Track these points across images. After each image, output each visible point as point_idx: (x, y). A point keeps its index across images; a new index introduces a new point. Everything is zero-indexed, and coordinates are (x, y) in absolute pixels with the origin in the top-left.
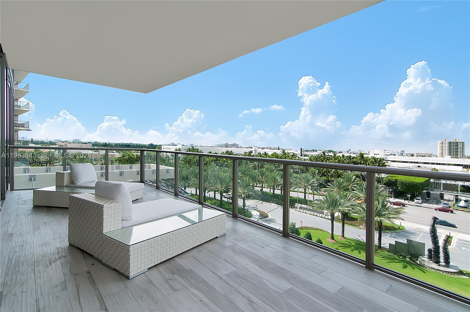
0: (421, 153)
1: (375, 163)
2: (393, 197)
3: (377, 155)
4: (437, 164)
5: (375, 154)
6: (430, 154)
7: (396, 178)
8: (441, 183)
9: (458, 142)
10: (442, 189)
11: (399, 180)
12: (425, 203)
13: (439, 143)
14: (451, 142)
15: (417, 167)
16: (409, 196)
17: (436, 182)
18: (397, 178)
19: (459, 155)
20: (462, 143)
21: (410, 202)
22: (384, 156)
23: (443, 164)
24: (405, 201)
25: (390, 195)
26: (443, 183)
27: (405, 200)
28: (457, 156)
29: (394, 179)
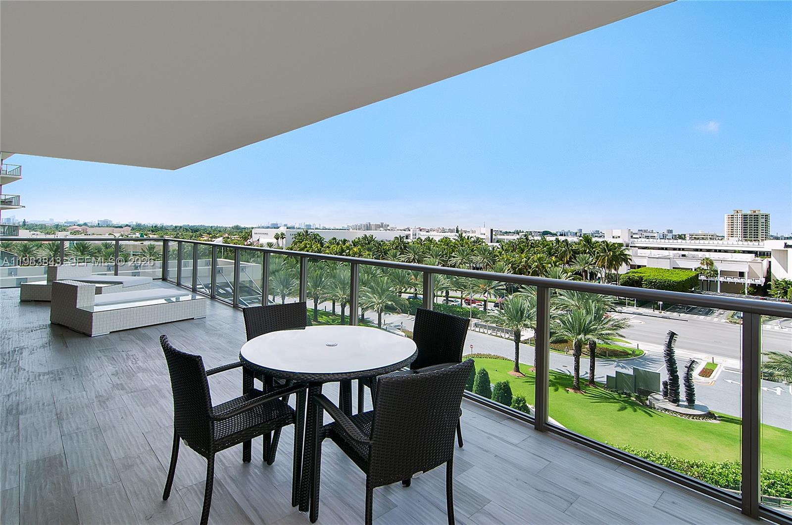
0: (696, 233)
1: (607, 251)
2: (635, 306)
3: (616, 238)
4: (716, 251)
5: (613, 237)
6: (712, 236)
7: (641, 274)
8: (717, 281)
9: (757, 215)
10: (719, 291)
11: (644, 278)
12: (687, 314)
13: (726, 216)
14: (746, 215)
15: (681, 257)
16: (661, 303)
17: (709, 280)
18: (643, 275)
19: (760, 236)
20: (764, 217)
21: (663, 312)
22: (629, 240)
23: (726, 251)
24: (654, 311)
25: (632, 302)
26: (721, 282)
27: (654, 309)
28: (757, 237)
29: (638, 277)
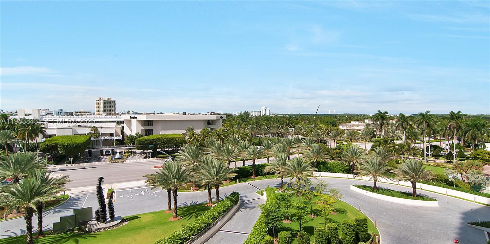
0: (79, 111)
1: (27, 126)
2: (53, 165)
3: (28, 115)
4: (96, 122)
5: (26, 115)
6: (88, 113)
7: (56, 141)
8: (100, 140)
9: (110, 101)
10: (101, 146)
11: (59, 144)
12: (88, 163)
13: (95, 101)
14: (105, 101)
15: (78, 127)
16: (72, 159)
17: (96, 139)
18: (58, 141)
19: (112, 113)
20: (113, 102)
21: (73, 164)
22: (39, 117)
23: (101, 122)
24: (67, 165)
25: (50, 162)
26: (102, 140)
27: (67, 164)
28: (111, 113)
29: (54, 143)
